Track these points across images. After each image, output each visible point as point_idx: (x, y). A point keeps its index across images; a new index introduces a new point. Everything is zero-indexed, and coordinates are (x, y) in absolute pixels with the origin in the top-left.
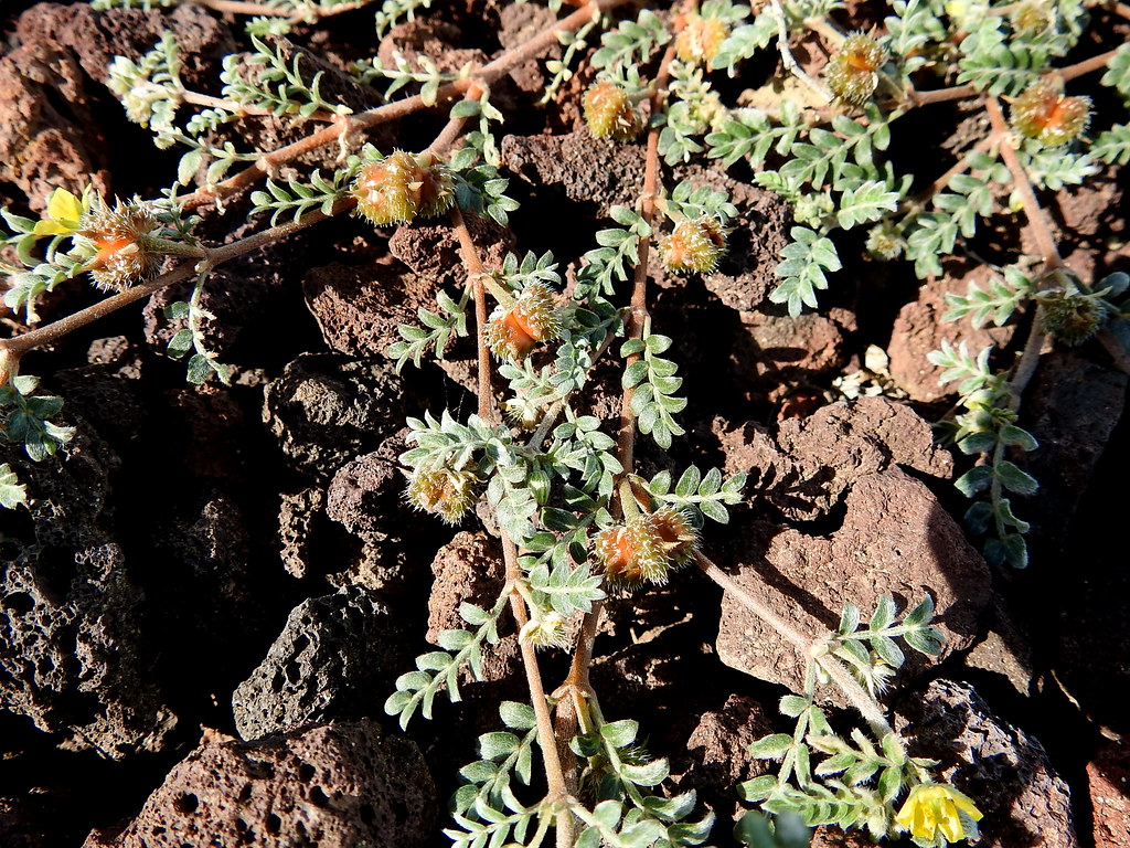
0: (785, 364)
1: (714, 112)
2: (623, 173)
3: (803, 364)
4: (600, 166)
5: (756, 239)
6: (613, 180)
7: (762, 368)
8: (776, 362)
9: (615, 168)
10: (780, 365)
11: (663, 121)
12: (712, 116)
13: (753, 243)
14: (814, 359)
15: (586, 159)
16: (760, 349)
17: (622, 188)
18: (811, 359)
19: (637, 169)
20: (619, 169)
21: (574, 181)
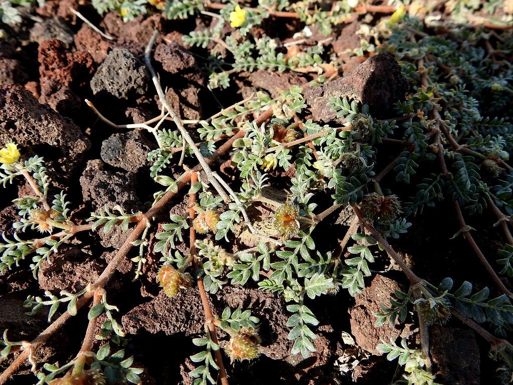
0: (308, 369)
1: (226, 259)
2: (192, 308)
3: (317, 364)
4: (178, 310)
5: (272, 323)
6: (188, 314)
7: (298, 376)
8: (303, 370)
9: (186, 307)
10: (306, 370)
11: (202, 273)
12: (225, 261)
13: (271, 326)
14: (321, 359)
15: (169, 311)
16: (293, 367)
17: (194, 316)
18: (319, 360)
19: (198, 303)
20: (189, 308)
21: (168, 327)
